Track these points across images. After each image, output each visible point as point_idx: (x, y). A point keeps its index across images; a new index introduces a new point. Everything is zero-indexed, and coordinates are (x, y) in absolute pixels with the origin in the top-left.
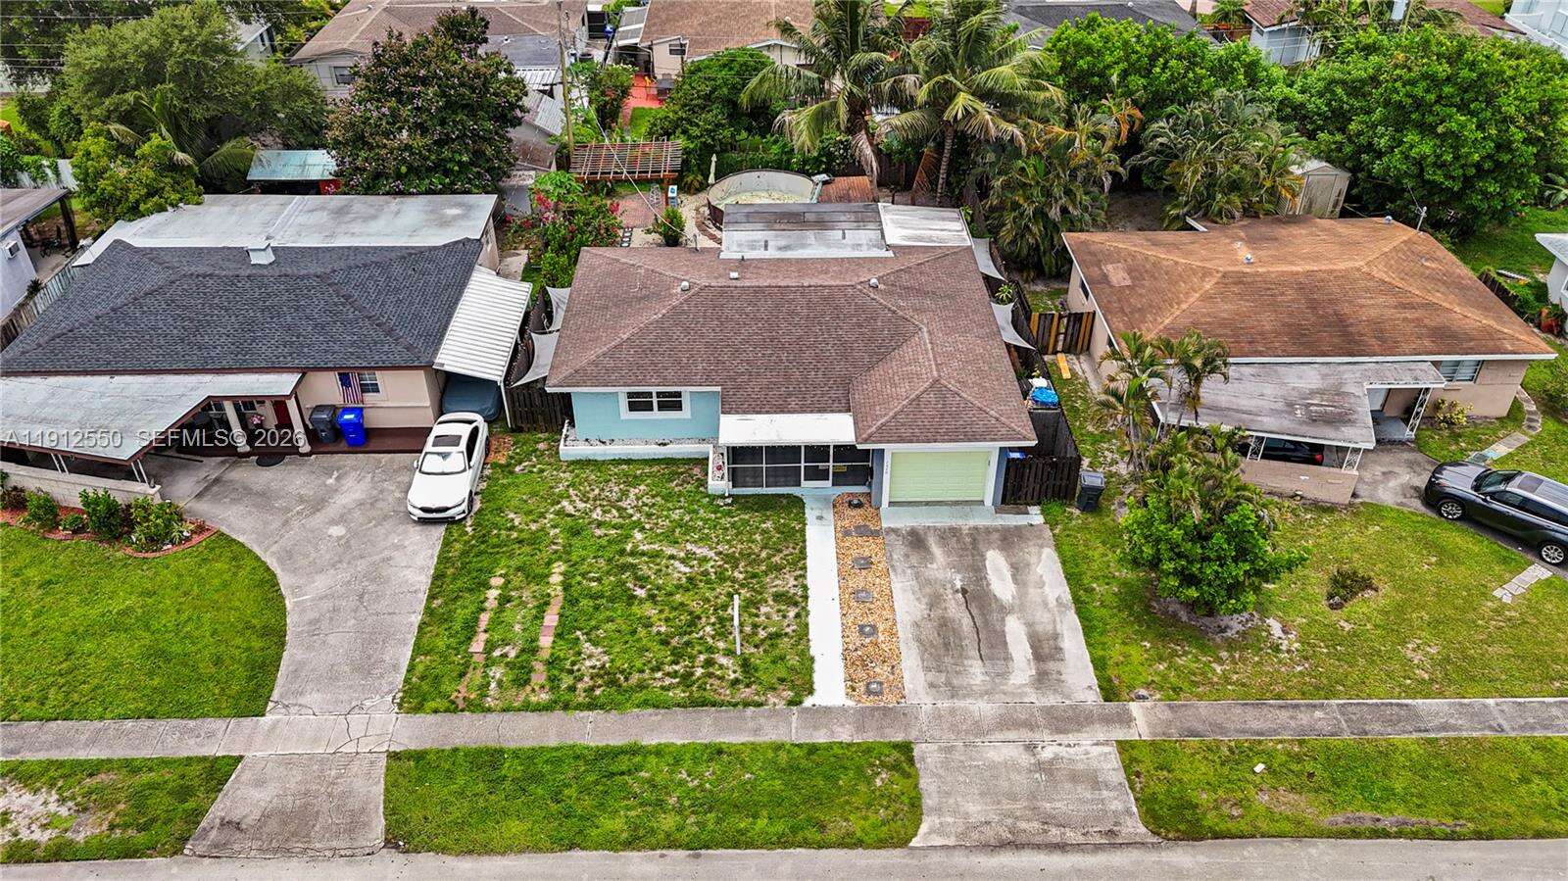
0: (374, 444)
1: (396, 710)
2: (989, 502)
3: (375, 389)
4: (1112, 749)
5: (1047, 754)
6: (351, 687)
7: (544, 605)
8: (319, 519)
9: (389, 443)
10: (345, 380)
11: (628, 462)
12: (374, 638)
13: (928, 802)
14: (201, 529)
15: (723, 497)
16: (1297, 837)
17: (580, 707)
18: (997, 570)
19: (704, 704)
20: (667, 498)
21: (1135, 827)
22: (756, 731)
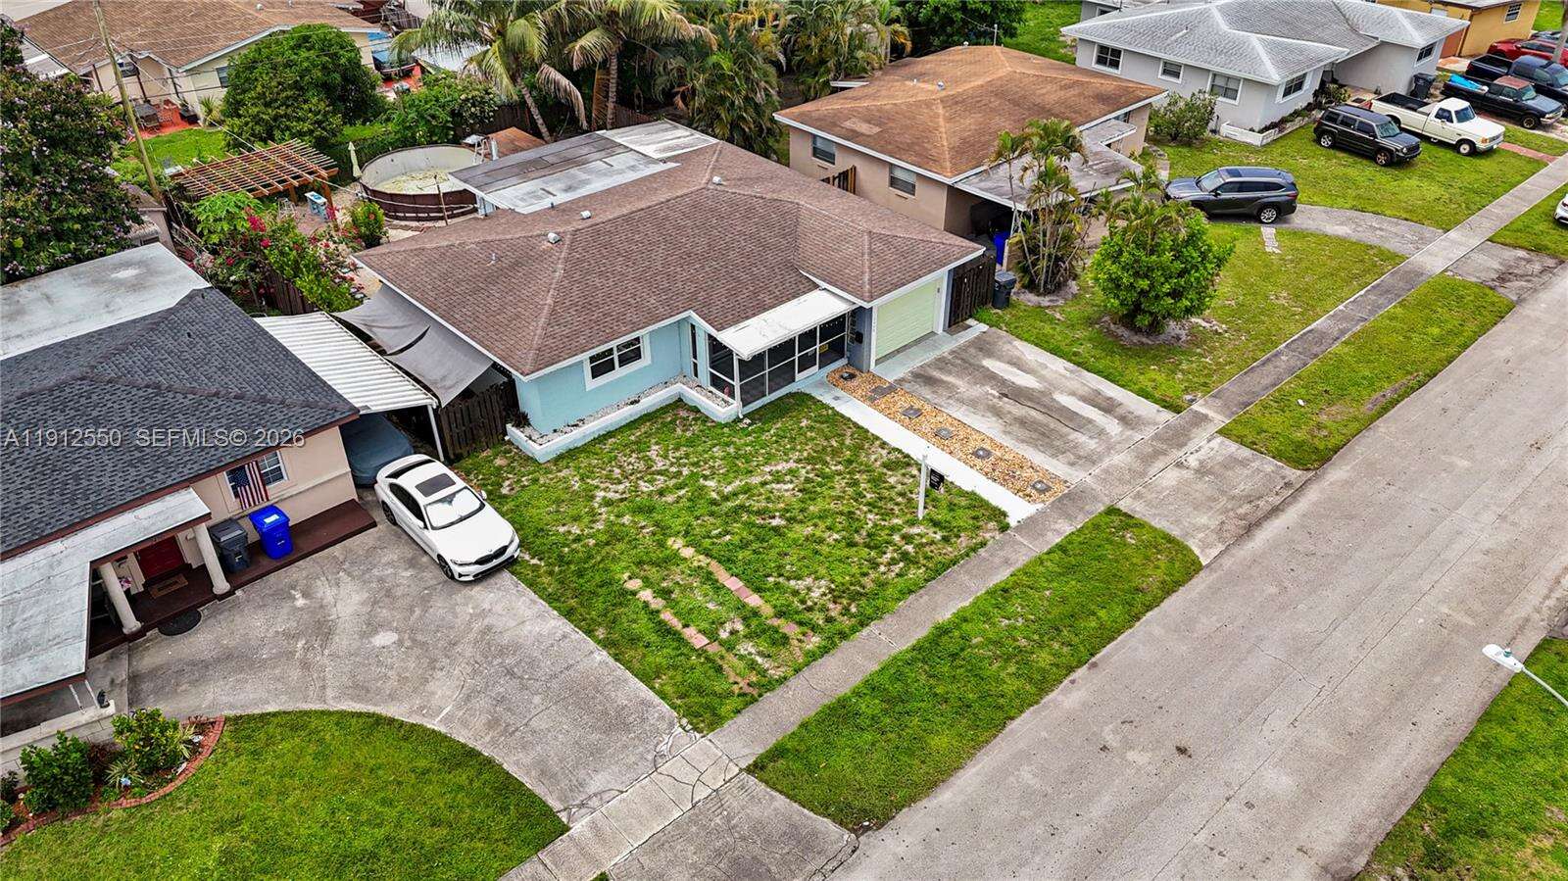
0: (303, 543)
1: (698, 736)
2: (940, 331)
3: (277, 475)
4: (1219, 439)
5: (1193, 461)
6: (625, 747)
7: (709, 578)
8: (342, 642)
9: (324, 534)
10: (238, 478)
11: (610, 434)
12: (581, 696)
13: (1175, 532)
14: (202, 727)
15: (738, 420)
16: (1367, 427)
17: (854, 630)
18: (1005, 371)
19: (945, 567)
20: (690, 443)
21: (1294, 474)
22: (1006, 562)
